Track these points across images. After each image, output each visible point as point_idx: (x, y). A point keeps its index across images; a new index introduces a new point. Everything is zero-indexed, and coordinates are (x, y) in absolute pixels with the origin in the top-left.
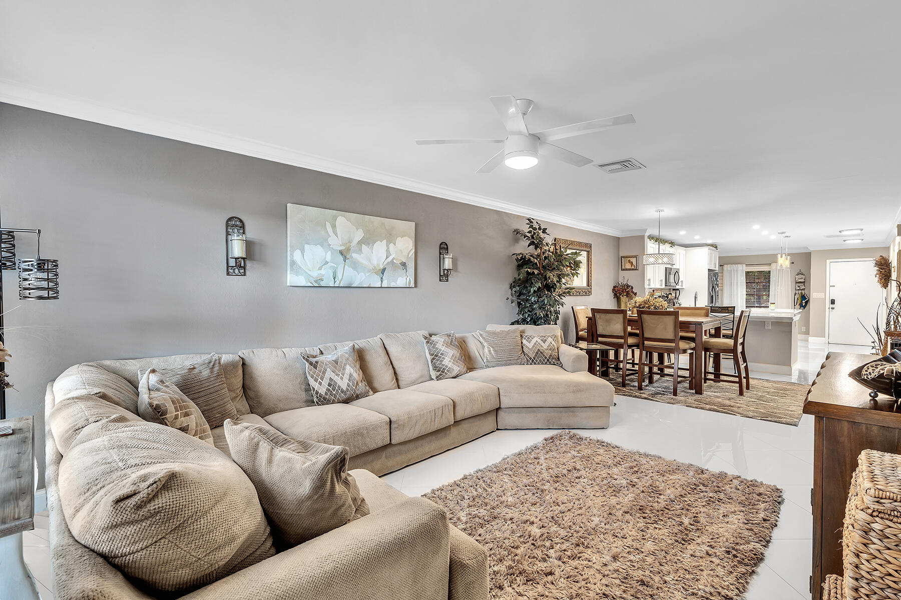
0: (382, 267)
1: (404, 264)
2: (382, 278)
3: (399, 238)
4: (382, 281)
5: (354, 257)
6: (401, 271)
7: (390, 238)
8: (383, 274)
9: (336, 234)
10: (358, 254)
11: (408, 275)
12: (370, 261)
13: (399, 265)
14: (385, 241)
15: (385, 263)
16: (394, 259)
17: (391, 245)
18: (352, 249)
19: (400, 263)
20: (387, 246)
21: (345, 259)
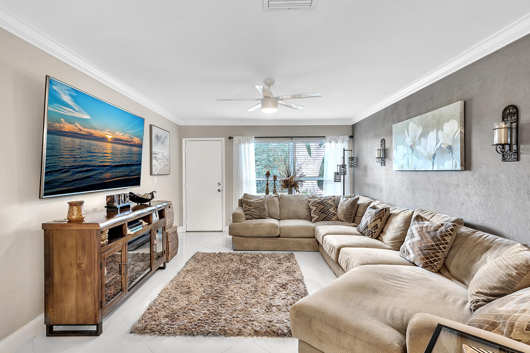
0: (433, 153)
1: (450, 148)
2: (433, 163)
3: (446, 124)
4: (433, 166)
5: (417, 149)
6: (448, 155)
7: (439, 125)
8: (434, 159)
9: (408, 135)
10: (419, 146)
11: (454, 157)
12: (426, 150)
13: (446, 149)
14: (435, 130)
15: (435, 150)
16: (441, 144)
17: (440, 132)
18: (416, 143)
19: (447, 147)
20: (437, 134)
21: (413, 150)
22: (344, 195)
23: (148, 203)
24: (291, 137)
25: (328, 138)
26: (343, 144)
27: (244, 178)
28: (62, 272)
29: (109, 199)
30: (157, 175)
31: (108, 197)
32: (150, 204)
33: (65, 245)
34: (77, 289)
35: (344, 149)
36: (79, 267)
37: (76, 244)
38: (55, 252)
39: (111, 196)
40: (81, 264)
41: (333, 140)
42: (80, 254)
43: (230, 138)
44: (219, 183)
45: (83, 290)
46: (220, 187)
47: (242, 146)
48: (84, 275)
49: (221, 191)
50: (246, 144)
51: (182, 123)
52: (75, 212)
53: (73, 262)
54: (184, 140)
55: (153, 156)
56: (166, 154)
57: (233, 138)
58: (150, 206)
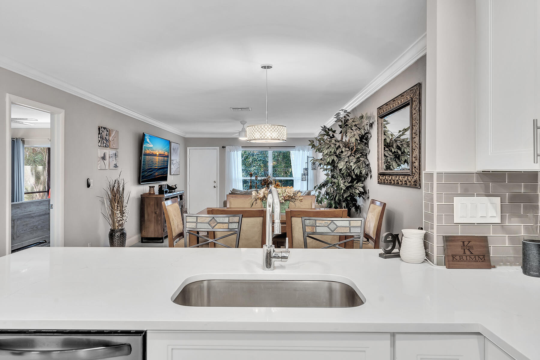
22: (308, 190)
23: (174, 191)
24: (269, 147)
25: (297, 148)
26: (308, 152)
27: (233, 178)
28: (148, 215)
29: (160, 187)
30: (174, 175)
31: (159, 185)
32: (175, 191)
33: (149, 204)
34: (155, 222)
35: (308, 156)
36: (155, 213)
37: (154, 204)
38: (146, 207)
39: (161, 185)
40: (157, 212)
41: (301, 149)
42: (156, 207)
43: (224, 147)
44: (215, 181)
45: (157, 223)
46: (215, 184)
47: (232, 153)
48: (158, 217)
49: (216, 187)
50: (235, 152)
51: (187, 136)
52: (152, 190)
53: (153, 211)
54: (188, 148)
55: (172, 162)
56: (178, 160)
57: (225, 147)
58: (175, 192)
